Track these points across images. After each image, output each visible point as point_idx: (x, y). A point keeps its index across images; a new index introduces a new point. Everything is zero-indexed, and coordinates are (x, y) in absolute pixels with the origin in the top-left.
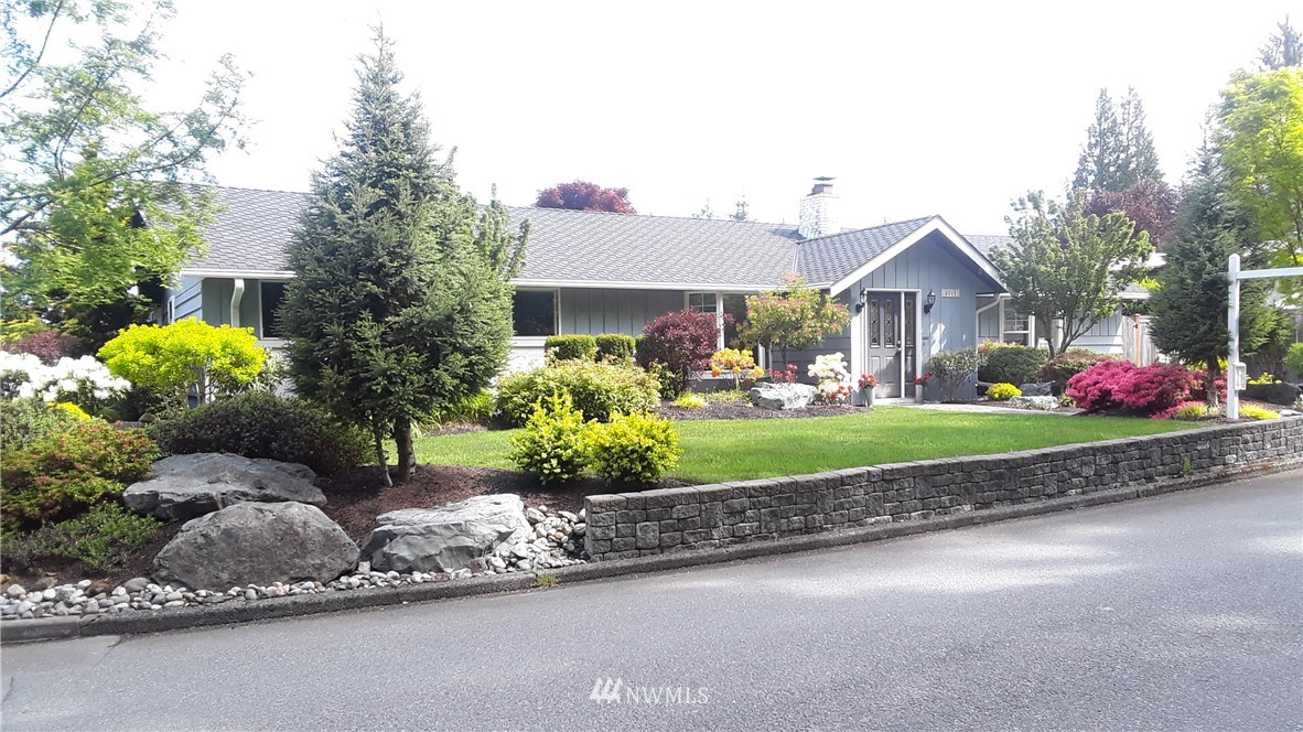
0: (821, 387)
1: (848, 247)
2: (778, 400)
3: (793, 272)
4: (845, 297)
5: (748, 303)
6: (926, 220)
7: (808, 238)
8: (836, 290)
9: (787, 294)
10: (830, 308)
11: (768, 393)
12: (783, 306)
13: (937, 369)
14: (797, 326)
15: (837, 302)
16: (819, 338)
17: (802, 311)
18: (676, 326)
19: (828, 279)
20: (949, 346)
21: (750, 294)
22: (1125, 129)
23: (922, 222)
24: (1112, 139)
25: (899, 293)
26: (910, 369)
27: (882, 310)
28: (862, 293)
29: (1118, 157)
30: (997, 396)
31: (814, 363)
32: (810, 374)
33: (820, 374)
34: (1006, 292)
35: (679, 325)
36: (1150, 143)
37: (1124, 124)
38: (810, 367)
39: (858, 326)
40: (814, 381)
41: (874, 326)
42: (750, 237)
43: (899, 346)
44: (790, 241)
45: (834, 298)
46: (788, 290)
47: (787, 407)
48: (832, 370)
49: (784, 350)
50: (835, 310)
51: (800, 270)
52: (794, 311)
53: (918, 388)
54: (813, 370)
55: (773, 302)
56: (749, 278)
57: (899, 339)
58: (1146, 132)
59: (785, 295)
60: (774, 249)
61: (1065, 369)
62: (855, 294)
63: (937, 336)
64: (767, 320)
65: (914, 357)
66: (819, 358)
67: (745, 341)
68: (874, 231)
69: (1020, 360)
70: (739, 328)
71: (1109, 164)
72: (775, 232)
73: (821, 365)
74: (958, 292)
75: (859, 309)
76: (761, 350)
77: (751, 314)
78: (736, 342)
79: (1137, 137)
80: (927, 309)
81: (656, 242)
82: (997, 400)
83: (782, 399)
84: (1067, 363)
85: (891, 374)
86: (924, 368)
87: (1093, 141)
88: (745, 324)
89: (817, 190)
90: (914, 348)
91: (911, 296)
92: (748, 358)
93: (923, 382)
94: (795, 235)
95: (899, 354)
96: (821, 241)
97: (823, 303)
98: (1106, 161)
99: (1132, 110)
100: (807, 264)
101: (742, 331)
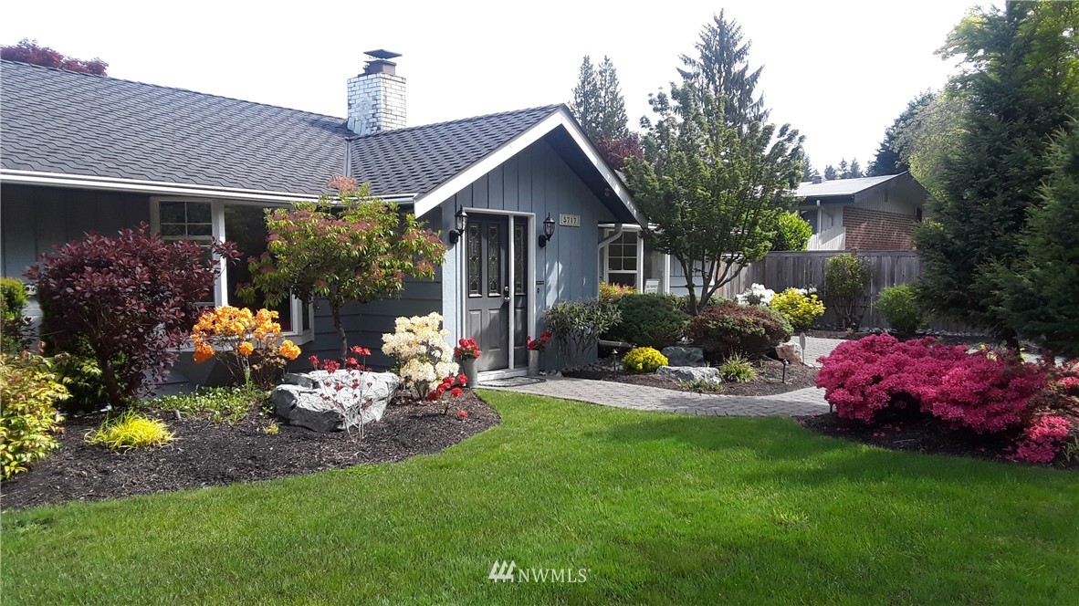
0: (405, 371)
1: (430, 146)
2: (332, 413)
3: (344, 177)
4: (434, 217)
5: (271, 222)
6: (547, 111)
7: (362, 134)
8: (423, 207)
9: (341, 209)
10: (416, 237)
11: (308, 396)
12: (334, 231)
13: (557, 327)
14: (359, 265)
15: (425, 227)
16: (399, 286)
17: (369, 238)
18: (100, 265)
19: (408, 189)
20: (568, 294)
21: (275, 205)
22: (603, 94)
23: (541, 114)
24: (593, 100)
25: (506, 218)
26: (520, 328)
27: (484, 242)
28: (458, 215)
29: (598, 115)
30: (640, 366)
31: (393, 332)
32: (386, 349)
33: (405, 351)
34: (633, 221)
35: (109, 263)
36: (622, 105)
37: (602, 89)
38: (386, 337)
39: (453, 265)
40: (392, 363)
41: (474, 264)
42: (276, 124)
43: (507, 294)
44: (337, 138)
45: (419, 220)
46: (343, 203)
47: (349, 423)
48: (423, 343)
49: (335, 305)
50: (423, 239)
51: (356, 174)
52: (355, 240)
53: (533, 354)
54: (390, 342)
55: (315, 221)
56: (275, 179)
57: (507, 284)
58: (619, 97)
59: (336, 212)
60: (315, 144)
61: (720, 329)
62: (449, 216)
63: (553, 280)
64: (306, 255)
65: (525, 308)
66: (402, 322)
67: (265, 289)
68: (466, 125)
69: (660, 315)
70: (253, 265)
71: (591, 121)
72: (313, 123)
73: (403, 335)
74: (578, 218)
75: (453, 239)
76: (296, 304)
77: (277, 243)
78: (247, 291)
79: (612, 100)
80: (542, 242)
81: (105, 113)
82: (640, 372)
83: (339, 410)
84: (724, 320)
85: (494, 337)
86: (539, 325)
87: (579, 100)
88: (265, 259)
89: (371, 69)
90: (525, 297)
91: (522, 222)
92: (269, 324)
93: (538, 346)
94: (342, 129)
95: (506, 305)
96: (383, 138)
97: (402, 227)
98: (589, 118)
99: (608, 78)
100: (367, 167)
101: (258, 272)
